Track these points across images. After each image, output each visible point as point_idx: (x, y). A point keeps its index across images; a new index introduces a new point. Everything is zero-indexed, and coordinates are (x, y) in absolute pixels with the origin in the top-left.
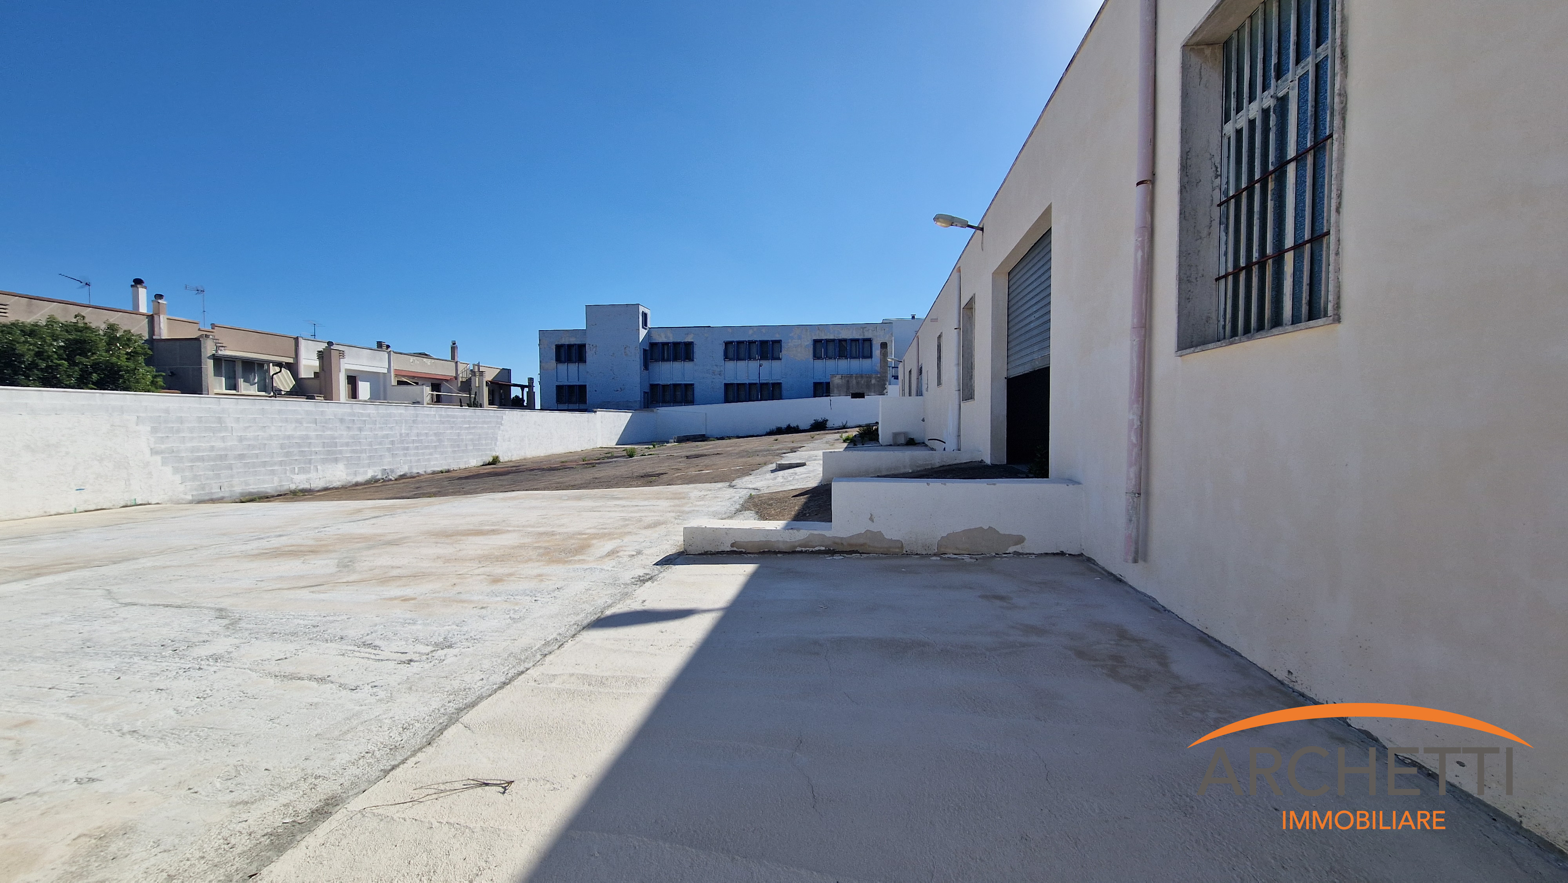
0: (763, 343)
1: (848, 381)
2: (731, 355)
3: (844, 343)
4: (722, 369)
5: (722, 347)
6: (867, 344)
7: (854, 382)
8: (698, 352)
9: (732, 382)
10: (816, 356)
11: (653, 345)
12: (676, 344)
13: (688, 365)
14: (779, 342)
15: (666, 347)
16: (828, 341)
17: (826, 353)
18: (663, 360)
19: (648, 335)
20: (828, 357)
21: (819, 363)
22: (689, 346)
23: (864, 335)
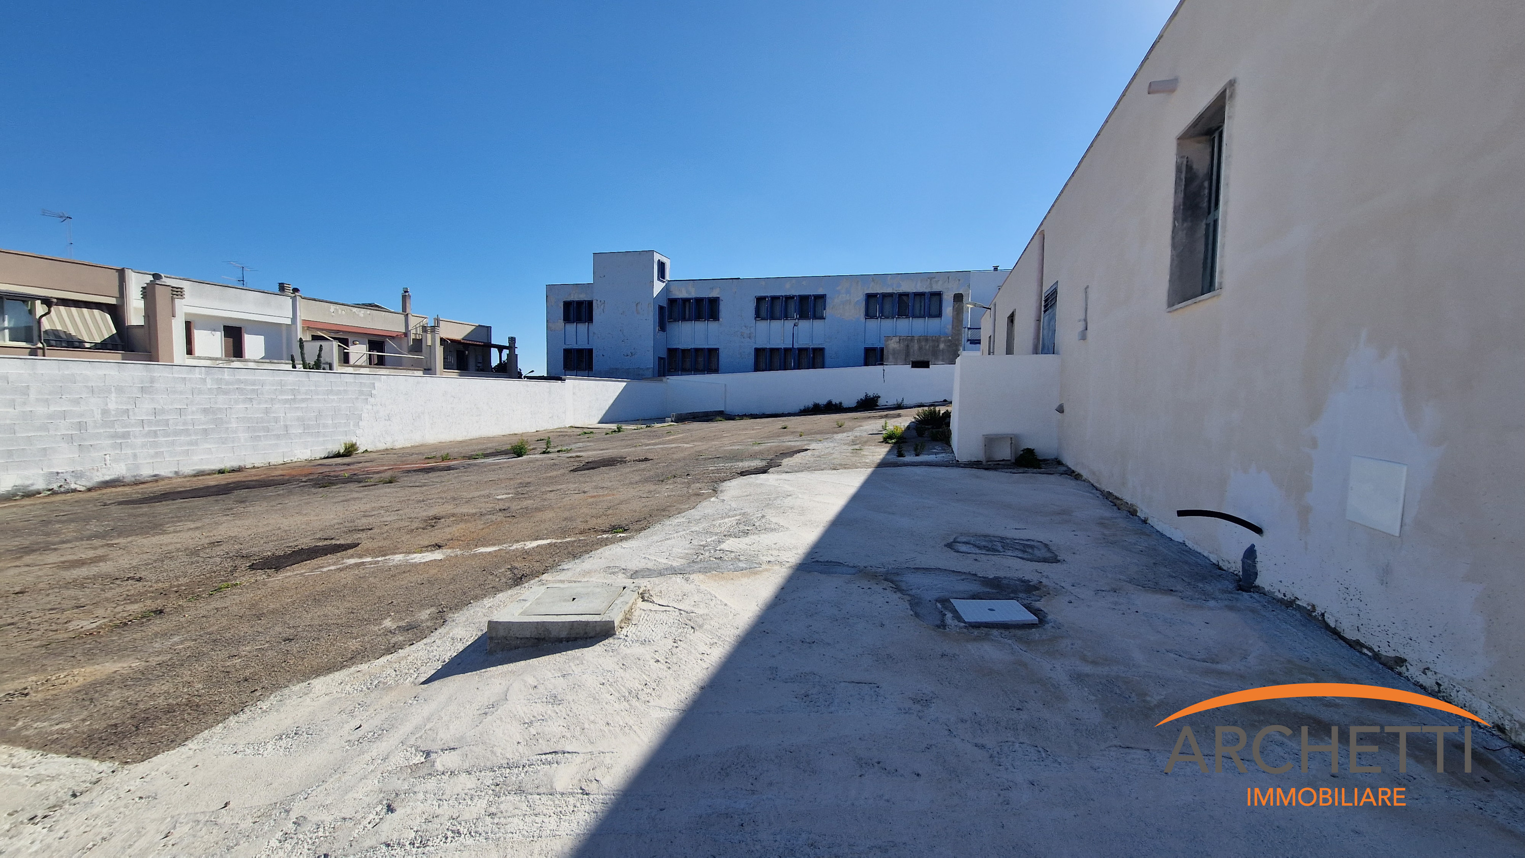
0: (803, 299)
1: (908, 346)
2: (763, 313)
3: (905, 298)
4: (753, 330)
5: (752, 305)
6: (935, 298)
7: (916, 347)
8: (724, 310)
9: (764, 346)
10: (869, 315)
11: (672, 302)
12: (699, 301)
13: (712, 325)
14: (822, 297)
15: (687, 304)
16: (885, 296)
17: (882, 311)
18: (684, 319)
19: (666, 290)
20: (883, 316)
21: (873, 324)
22: (714, 303)
23: (931, 287)
